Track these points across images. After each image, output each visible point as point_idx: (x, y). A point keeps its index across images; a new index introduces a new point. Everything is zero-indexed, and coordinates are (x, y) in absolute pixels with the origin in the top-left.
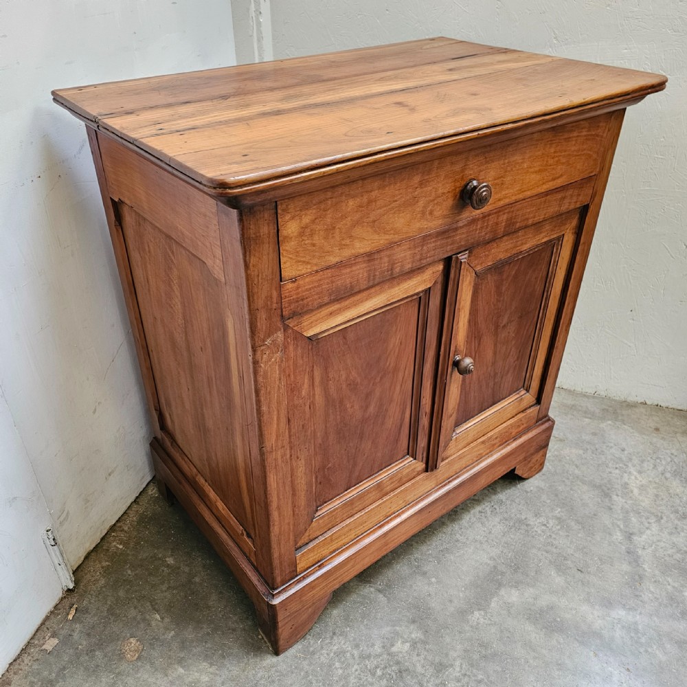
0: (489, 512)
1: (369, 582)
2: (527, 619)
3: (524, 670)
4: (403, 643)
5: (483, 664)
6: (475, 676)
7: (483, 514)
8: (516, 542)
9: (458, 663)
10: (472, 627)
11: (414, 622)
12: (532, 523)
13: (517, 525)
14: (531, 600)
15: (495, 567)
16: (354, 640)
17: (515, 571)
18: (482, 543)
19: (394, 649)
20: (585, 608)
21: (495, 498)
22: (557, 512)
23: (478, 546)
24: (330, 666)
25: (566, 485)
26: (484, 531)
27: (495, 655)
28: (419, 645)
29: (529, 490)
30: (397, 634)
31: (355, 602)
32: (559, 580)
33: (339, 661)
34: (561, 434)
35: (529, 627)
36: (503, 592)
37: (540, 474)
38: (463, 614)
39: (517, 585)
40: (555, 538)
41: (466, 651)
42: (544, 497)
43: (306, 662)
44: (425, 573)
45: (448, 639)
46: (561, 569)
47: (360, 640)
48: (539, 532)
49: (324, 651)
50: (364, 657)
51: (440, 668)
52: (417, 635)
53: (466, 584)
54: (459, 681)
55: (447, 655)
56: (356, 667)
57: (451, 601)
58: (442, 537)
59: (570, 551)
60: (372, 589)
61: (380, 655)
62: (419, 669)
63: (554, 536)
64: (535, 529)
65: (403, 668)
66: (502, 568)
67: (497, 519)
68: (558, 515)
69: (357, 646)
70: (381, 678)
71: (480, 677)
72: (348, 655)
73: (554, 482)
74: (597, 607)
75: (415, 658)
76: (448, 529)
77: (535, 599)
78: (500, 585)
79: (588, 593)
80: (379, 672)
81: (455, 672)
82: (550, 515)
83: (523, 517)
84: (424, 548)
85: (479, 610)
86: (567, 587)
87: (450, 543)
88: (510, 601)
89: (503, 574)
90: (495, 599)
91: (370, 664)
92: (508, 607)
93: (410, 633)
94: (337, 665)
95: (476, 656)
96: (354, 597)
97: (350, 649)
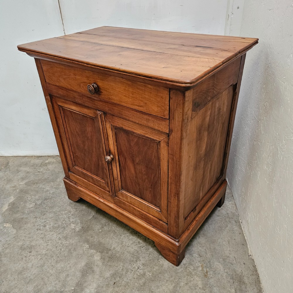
0: (140, 245)
1: (97, 212)
2: (87, 263)
3: (66, 263)
4: (74, 226)
5: (67, 250)
6: (63, 248)
7: (138, 243)
8: (125, 257)
9: (67, 242)
10: (82, 245)
11: (82, 228)
12: (138, 263)
13: (135, 256)
14: (96, 264)
15: (110, 250)
16: (75, 214)
17: (110, 257)
18: (122, 244)
19: (72, 224)
20: (95, 285)
21: (150, 247)
22: (149, 273)
23: (120, 243)
24: (66, 210)
25: (169, 278)
26: (128, 244)
27: (71, 253)
28: (74, 230)
29: (159, 260)
30: (78, 224)
31: (88, 211)
32: (108, 274)
33: (67, 212)
34: (211, 276)
35: (83, 264)
36: (98, 254)
37: (173, 265)
38: (87, 241)
39: (103, 258)
40: (131, 273)
41: (72, 244)
42: (157, 268)
43: (67, 205)
44: (103, 228)
45: (76, 238)
46: (114, 275)
47: (75, 215)
48: (133, 266)
49: (70, 208)
50: (69, 218)
51: (66, 238)
52: (77, 229)
53: (100, 241)
54: (61, 243)
55: (70, 239)
56: (65, 216)
57: (92, 237)
58: (122, 230)
59: (125, 279)
60: (94, 214)
61: (69, 221)
62: (65, 232)
63: (132, 272)
64: (135, 264)
65: (65, 228)
66: (110, 253)
67: (136, 249)
68: (147, 274)
69: (73, 215)
70: (62, 223)
71: (62, 249)
72: (69, 213)
73: (169, 272)
74: (96, 290)
75: (69, 230)
76: (126, 232)
77: (97, 266)
78: (101, 252)
79: (103, 287)
80: (64, 222)
81: (64, 242)
82: (146, 270)
83: (141, 259)
84: (115, 225)
85: (89, 246)
86: (104, 278)
87: (119, 234)
88: (95, 256)
89: (107, 253)
90: (95, 251)
91: (67, 220)
92: (92, 256)
93: (78, 228)
94: (66, 212)
95: (70, 247)
96: (90, 210)
97: (71, 213)
